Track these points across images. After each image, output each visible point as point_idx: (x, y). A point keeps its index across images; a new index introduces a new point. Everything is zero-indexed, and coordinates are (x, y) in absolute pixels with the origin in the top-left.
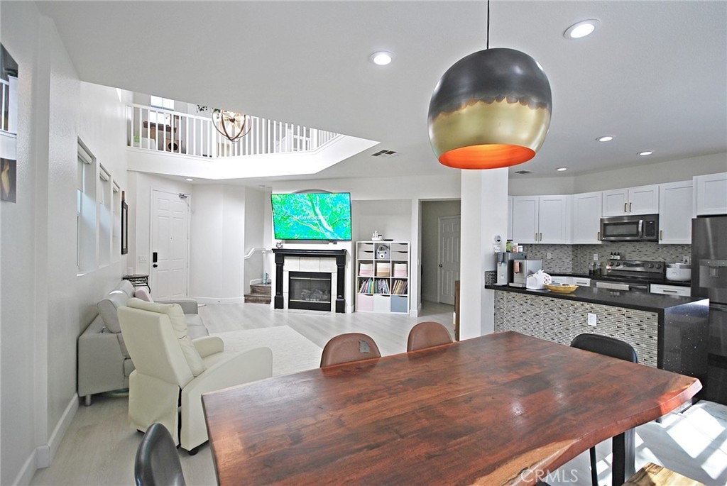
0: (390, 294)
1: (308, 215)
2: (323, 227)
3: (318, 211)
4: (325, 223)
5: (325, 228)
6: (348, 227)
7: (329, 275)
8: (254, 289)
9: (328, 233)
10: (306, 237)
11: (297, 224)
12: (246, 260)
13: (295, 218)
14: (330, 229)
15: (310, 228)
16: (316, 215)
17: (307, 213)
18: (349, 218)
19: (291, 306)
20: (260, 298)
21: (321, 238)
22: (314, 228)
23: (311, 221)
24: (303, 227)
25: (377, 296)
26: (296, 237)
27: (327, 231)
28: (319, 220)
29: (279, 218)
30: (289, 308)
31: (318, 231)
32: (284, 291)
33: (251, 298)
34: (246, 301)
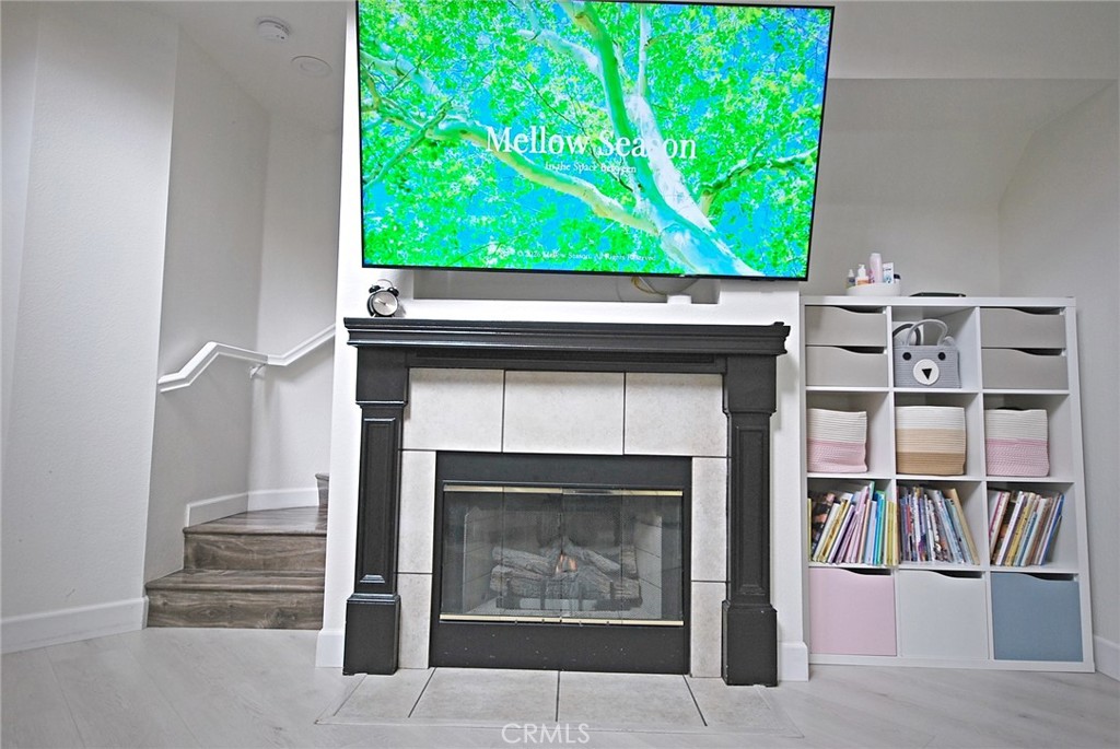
0: (984, 565)
1: (578, 127)
2: (656, 199)
3: (638, 108)
4: (669, 181)
5: (666, 213)
6: (800, 208)
7: (678, 469)
8: (202, 550)
9: (681, 239)
10: (552, 259)
11: (507, 178)
12: (168, 399)
13: (501, 143)
14: (695, 213)
15: (579, 208)
16: (624, 127)
17: (570, 114)
18: (807, 155)
19: (449, 648)
20: (239, 600)
21: (635, 262)
22: (607, 205)
23: (588, 167)
24: (533, 199)
25: (915, 578)
26: (494, 255)
27: (682, 224)
28: (639, 164)
29: (398, 142)
30: (434, 662)
31: (624, 222)
32: (405, 563)
33: (183, 602)
34: (154, 616)
